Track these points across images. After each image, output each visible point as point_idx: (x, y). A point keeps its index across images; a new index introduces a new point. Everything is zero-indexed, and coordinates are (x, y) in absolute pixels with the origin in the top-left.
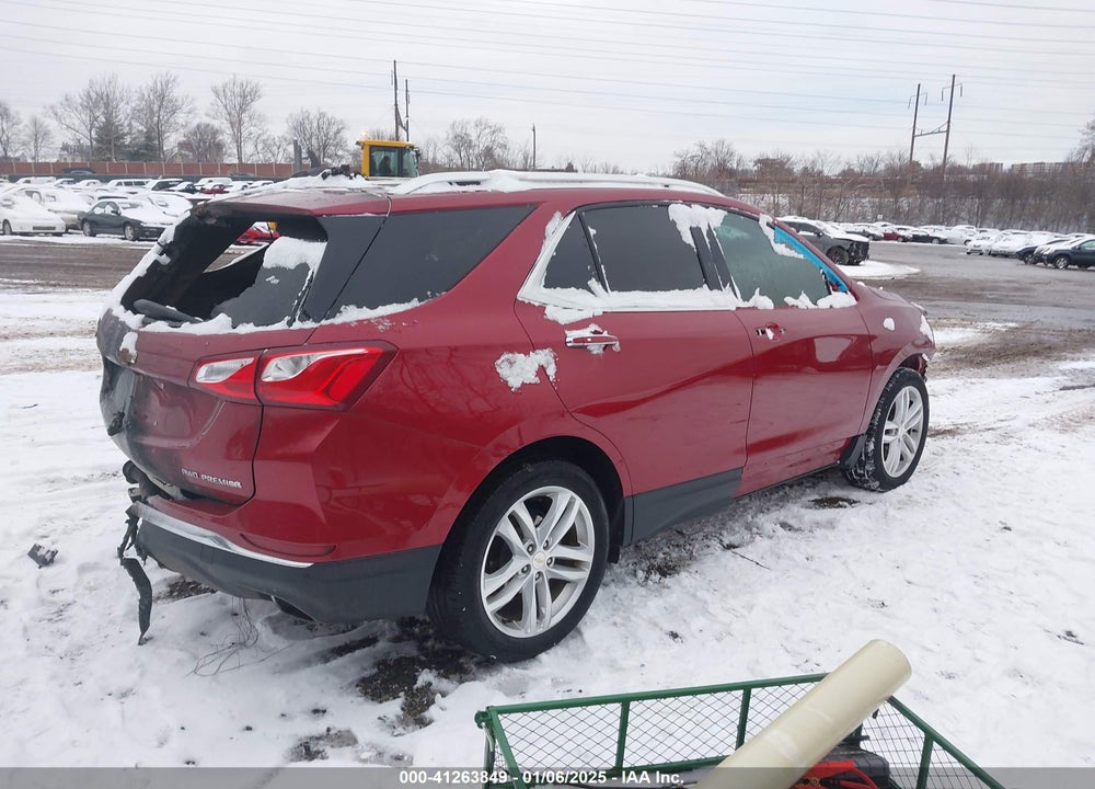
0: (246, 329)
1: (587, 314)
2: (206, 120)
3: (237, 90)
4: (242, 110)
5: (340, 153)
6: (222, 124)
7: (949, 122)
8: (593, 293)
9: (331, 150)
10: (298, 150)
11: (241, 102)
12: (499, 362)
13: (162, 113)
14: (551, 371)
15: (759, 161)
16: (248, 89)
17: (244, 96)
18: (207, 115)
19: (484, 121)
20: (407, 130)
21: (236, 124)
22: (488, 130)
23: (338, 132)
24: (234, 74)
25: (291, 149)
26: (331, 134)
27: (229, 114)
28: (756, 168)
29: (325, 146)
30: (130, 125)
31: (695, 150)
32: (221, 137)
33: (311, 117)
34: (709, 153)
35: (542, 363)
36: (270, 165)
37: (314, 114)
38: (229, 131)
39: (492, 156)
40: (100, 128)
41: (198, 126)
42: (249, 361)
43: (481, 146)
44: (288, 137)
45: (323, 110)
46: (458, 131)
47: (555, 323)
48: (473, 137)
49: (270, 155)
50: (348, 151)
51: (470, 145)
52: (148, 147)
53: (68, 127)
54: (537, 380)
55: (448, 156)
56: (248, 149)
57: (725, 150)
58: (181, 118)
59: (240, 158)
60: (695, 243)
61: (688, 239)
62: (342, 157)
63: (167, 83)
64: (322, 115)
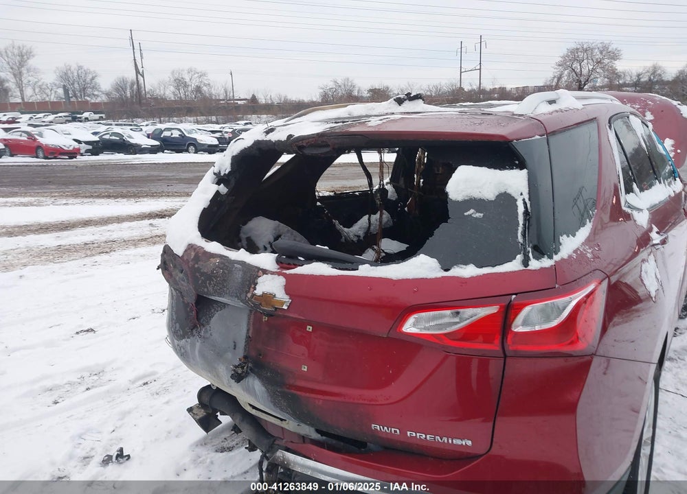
0: (468, 271)
3: (16, 52)
4: (21, 65)
5: (96, 93)
6: (7, 75)
7: (480, 64)
9: (89, 91)
10: (66, 91)
11: (20, 60)
15: (370, 90)
16: (24, 51)
17: (21, 56)
19: (193, 69)
20: (143, 77)
21: (18, 75)
22: (196, 75)
23: (93, 78)
25: (61, 91)
26: (88, 80)
27: (12, 68)
28: (369, 95)
29: (84, 89)
31: (331, 85)
32: (7, 85)
33: (72, 69)
34: (340, 86)
36: (47, 102)
37: (74, 67)
38: (13, 80)
39: (200, 92)
42: (493, 310)
43: (193, 85)
44: (57, 83)
45: (81, 64)
46: (176, 76)
48: (187, 80)
49: (45, 96)
50: (101, 91)
51: (186, 85)
55: (174, 93)
56: (28, 92)
57: (349, 84)
59: (23, 99)
62: (98, 96)
64: (80, 68)
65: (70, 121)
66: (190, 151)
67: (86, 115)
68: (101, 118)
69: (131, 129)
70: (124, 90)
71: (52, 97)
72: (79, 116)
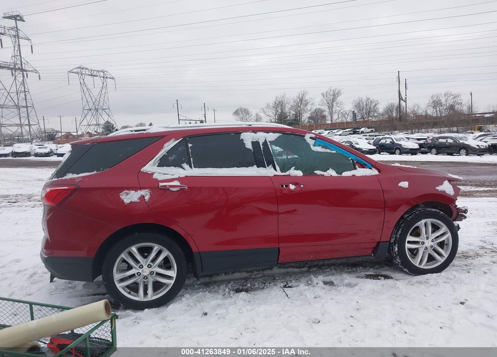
1: (176, 176)
2: (319, 107)
3: (332, 93)
4: (333, 101)
5: (376, 114)
6: (325, 108)
8: (184, 169)
9: (372, 114)
11: (333, 98)
12: (121, 193)
13: (302, 106)
14: (147, 198)
16: (336, 92)
17: (334, 95)
18: (319, 105)
19: (449, 93)
20: (406, 102)
21: (331, 107)
22: (451, 97)
23: (376, 105)
24: (331, 87)
26: (372, 106)
27: (328, 103)
29: (369, 112)
30: (290, 112)
32: (324, 113)
33: (363, 100)
35: (143, 194)
36: (344, 123)
37: (364, 99)
38: (328, 110)
39: (454, 109)
40: (279, 115)
41: (316, 110)
43: (448, 104)
45: (369, 97)
46: (435, 99)
47: (156, 180)
48: (443, 101)
49: (344, 119)
50: (379, 113)
51: (441, 104)
52: (295, 120)
53: (268, 115)
54: (139, 201)
56: (335, 117)
58: (309, 107)
59: (332, 121)
60: (253, 148)
61: (249, 146)
63: (304, 94)
64: (368, 99)
65: (351, 134)
66: (397, 153)
67: (363, 129)
68: (372, 131)
69: (366, 139)
70: (391, 111)
71: (348, 119)
72: (358, 130)
